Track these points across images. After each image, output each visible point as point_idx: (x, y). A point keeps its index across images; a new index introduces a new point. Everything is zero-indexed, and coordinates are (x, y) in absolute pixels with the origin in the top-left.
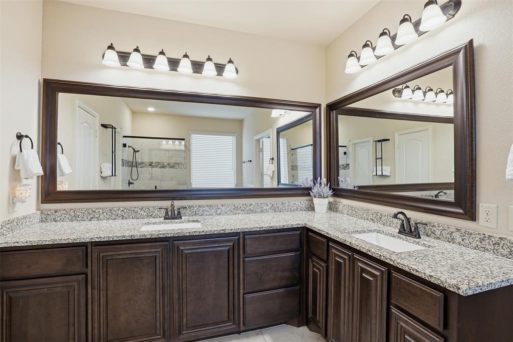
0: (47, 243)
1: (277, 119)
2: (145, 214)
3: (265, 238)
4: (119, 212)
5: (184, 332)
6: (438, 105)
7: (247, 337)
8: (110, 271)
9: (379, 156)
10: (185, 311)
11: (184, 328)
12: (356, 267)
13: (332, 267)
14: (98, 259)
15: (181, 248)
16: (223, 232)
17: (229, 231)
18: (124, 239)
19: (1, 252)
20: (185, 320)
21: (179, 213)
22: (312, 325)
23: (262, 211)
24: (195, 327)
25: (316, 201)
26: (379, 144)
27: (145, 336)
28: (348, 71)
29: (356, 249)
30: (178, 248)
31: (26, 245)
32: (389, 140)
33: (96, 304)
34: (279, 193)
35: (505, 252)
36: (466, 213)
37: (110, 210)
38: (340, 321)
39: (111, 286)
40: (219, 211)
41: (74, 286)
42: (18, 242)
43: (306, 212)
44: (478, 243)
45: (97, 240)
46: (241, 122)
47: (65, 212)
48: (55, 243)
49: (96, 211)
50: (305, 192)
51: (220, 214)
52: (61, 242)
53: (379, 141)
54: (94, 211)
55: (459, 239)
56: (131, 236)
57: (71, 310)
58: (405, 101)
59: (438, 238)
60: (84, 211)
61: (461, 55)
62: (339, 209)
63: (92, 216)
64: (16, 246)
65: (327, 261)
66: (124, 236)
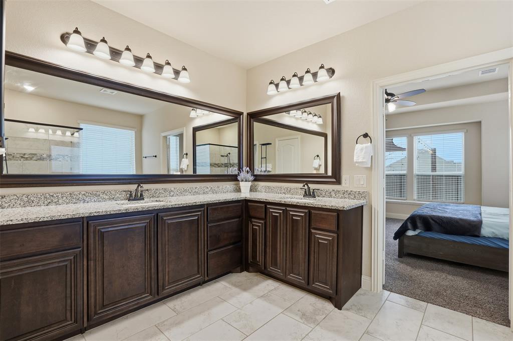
0: (46, 219)
1: (193, 119)
2: (107, 197)
3: (221, 208)
4: (81, 196)
5: (166, 288)
6: (308, 122)
7: (209, 285)
8: (106, 242)
9: (264, 156)
10: (167, 270)
11: (167, 284)
12: (288, 215)
13: (270, 221)
14: (94, 232)
15: (165, 218)
16: (195, 204)
17: (199, 204)
18: (120, 212)
19: (1, 231)
20: (167, 277)
21: (141, 195)
22: (251, 269)
23: (204, 193)
24: (174, 282)
25: (242, 184)
26: (264, 147)
27: (136, 296)
28: (269, 93)
29: (289, 204)
30: (162, 219)
31: (22, 222)
32: (271, 144)
33: (92, 274)
34: (216, 178)
35: (353, 197)
36: (337, 182)
37: (70, 194)
38: (277, 252)
39: (107, 256)
40: (172, 193)
41: (71, 260)
42: (11, 221)
43: (234, 193)
44: (342, 195)
45: (95, 214)
46: (141, 117)
47: (15, 197)
48: (54, 219)
49: (55, 196)
50: (233, 178)
51: (173, 196)
52: (60, 218)
53: (263, 145)
54: (52, 196)
55: (334, 195)
56: (126, 210)
57: (69, 283)
58: (291, 117)
59: (324, 197)
60: (39, 196)
61: (335, 99)
62: (258, 189)
63: (49, 201)
64: (9, 225)
65: (265, 219)
66: (120, 210)
